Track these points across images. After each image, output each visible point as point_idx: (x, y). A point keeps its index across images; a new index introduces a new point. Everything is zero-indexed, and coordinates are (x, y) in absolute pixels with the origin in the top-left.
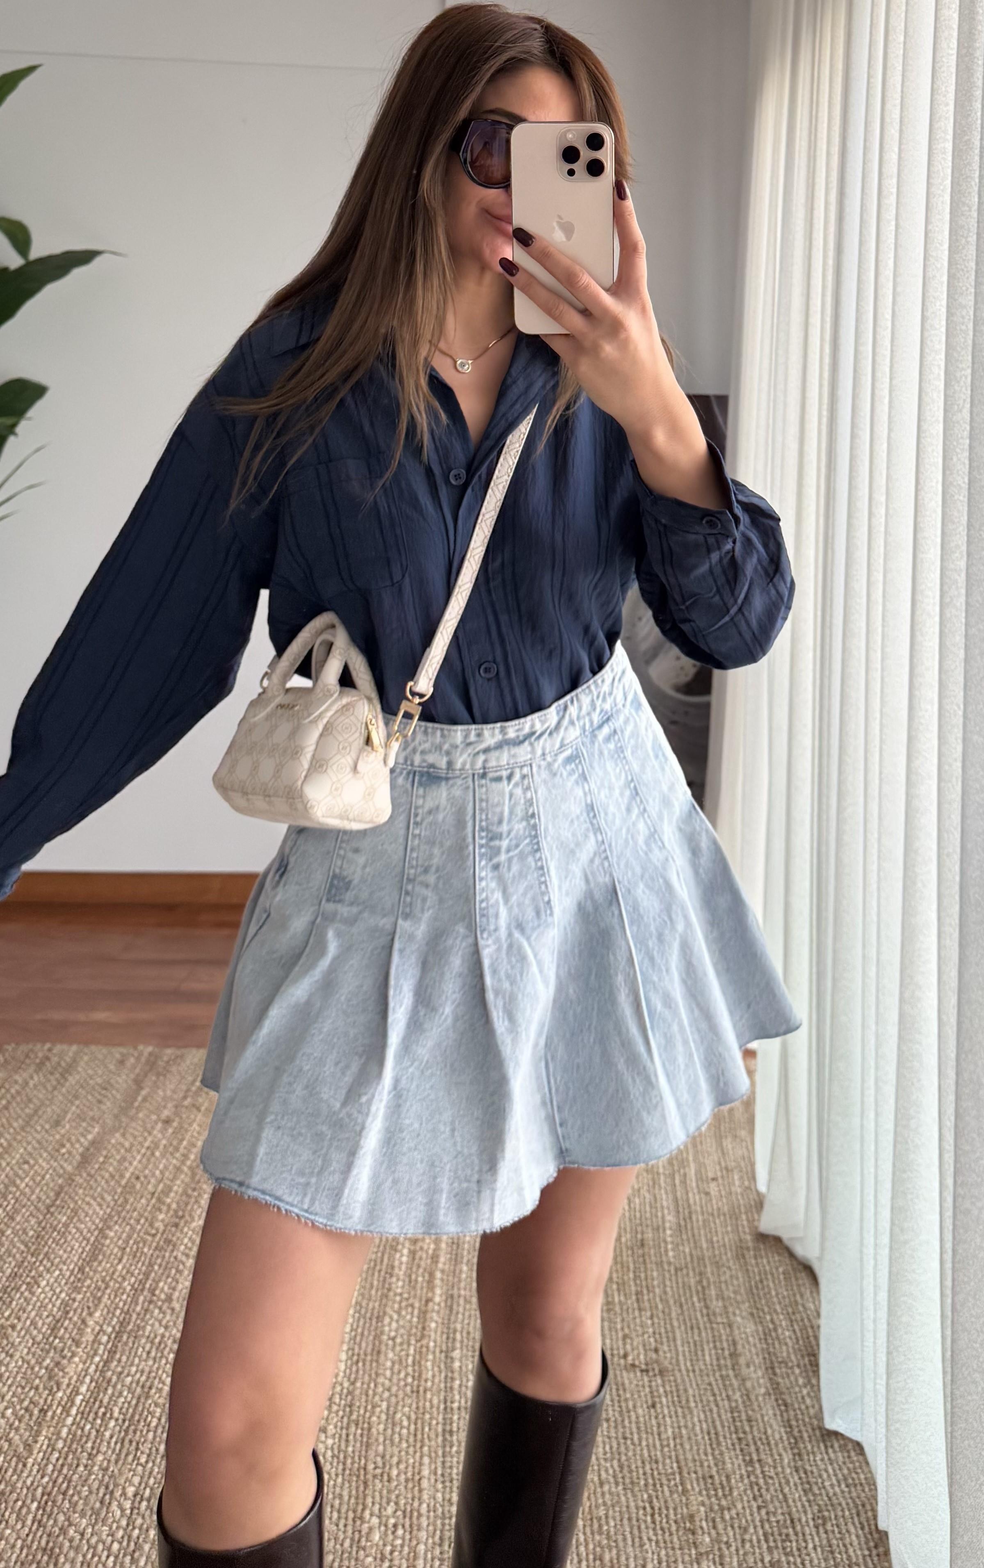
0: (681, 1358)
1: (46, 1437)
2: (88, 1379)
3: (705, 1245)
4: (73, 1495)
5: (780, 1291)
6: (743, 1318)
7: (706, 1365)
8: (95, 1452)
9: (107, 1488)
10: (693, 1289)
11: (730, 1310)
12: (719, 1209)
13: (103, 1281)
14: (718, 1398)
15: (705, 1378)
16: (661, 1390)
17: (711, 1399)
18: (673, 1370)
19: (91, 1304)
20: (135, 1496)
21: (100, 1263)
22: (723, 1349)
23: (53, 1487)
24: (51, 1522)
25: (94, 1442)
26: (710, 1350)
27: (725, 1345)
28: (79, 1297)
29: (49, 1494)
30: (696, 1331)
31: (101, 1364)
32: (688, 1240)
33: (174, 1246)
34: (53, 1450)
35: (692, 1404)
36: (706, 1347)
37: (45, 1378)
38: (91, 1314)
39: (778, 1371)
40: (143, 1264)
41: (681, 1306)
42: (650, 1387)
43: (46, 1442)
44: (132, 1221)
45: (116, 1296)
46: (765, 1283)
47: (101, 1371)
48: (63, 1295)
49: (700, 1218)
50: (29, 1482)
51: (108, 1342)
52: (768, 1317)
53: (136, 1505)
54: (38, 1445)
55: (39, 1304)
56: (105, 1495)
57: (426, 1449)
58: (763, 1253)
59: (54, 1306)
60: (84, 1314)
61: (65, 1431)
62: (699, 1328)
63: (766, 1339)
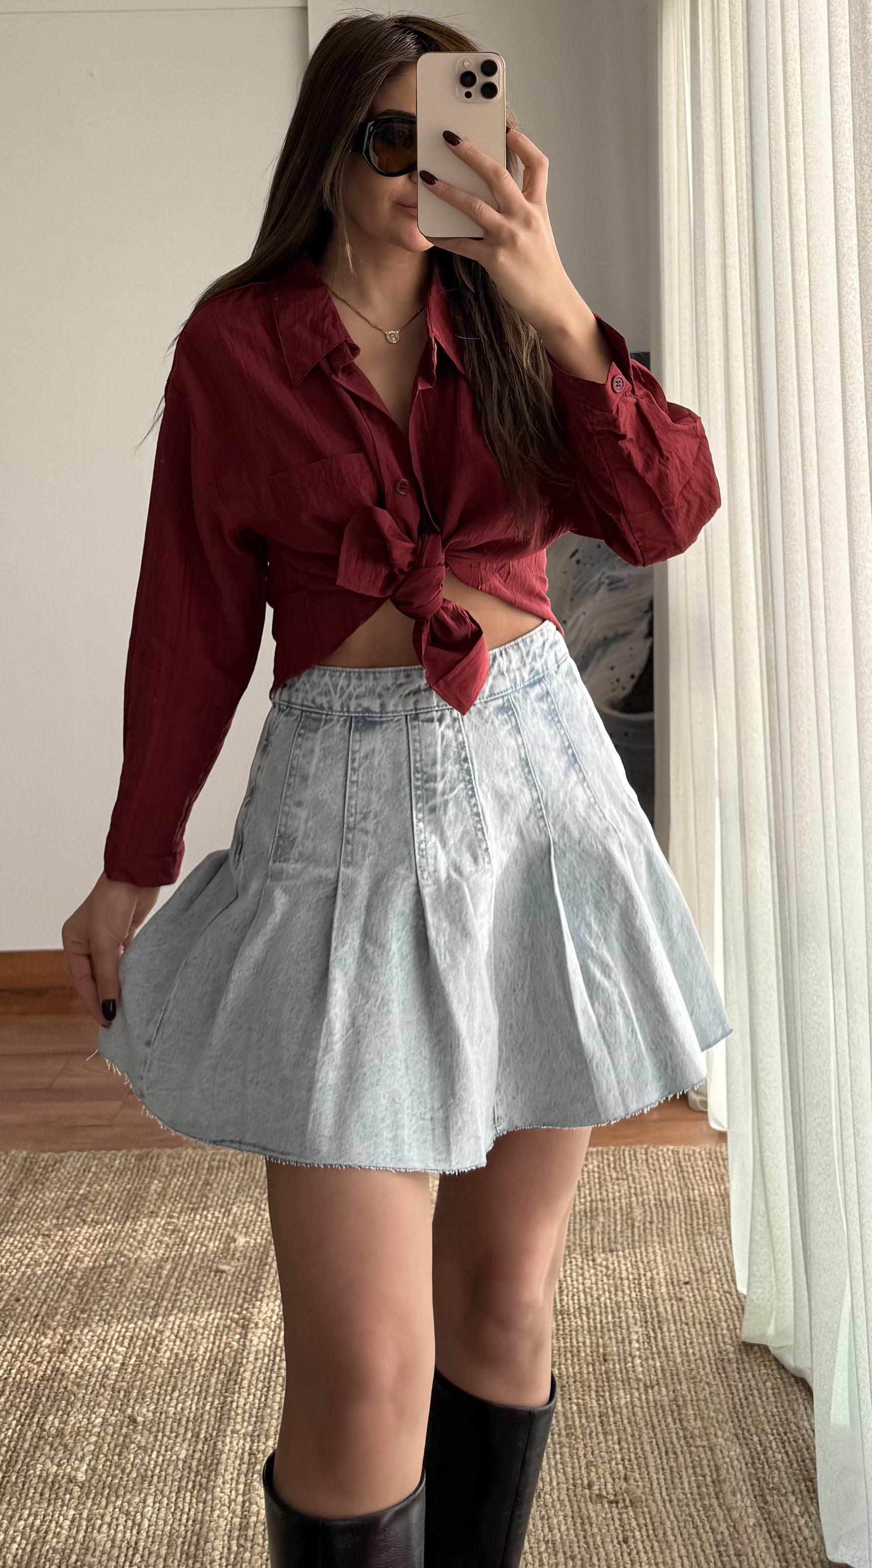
0: (655, 1485)
3: (679, 1360)
5: (767, 1407)
6: (726, 1440)
7: (684, 1494)
10: (667, 1408)
11: (712, 1431)
12: (693, 1316)
14: (702, 1531)
15: (684, 1508)
16: (634, 1523)
17: (693, 1531)
18: (647, 1500)
22: (704, 1476)
26: (689, 1477)
27: (707, 1471)
30: (672, 1455)
32: (659, 1353)
33: (63, 1375)
35: (671, 1538)
36: (684, 1474)
39: (769, 1498)
40: (28, 1398)
41: (653, 1427)
42: (620, 1520)
46: (751, 1398)
49: (673, 1328)
52: (756, 1439)
58: (747, 1366)
62: (675, 1453)
63: (753, 1463)
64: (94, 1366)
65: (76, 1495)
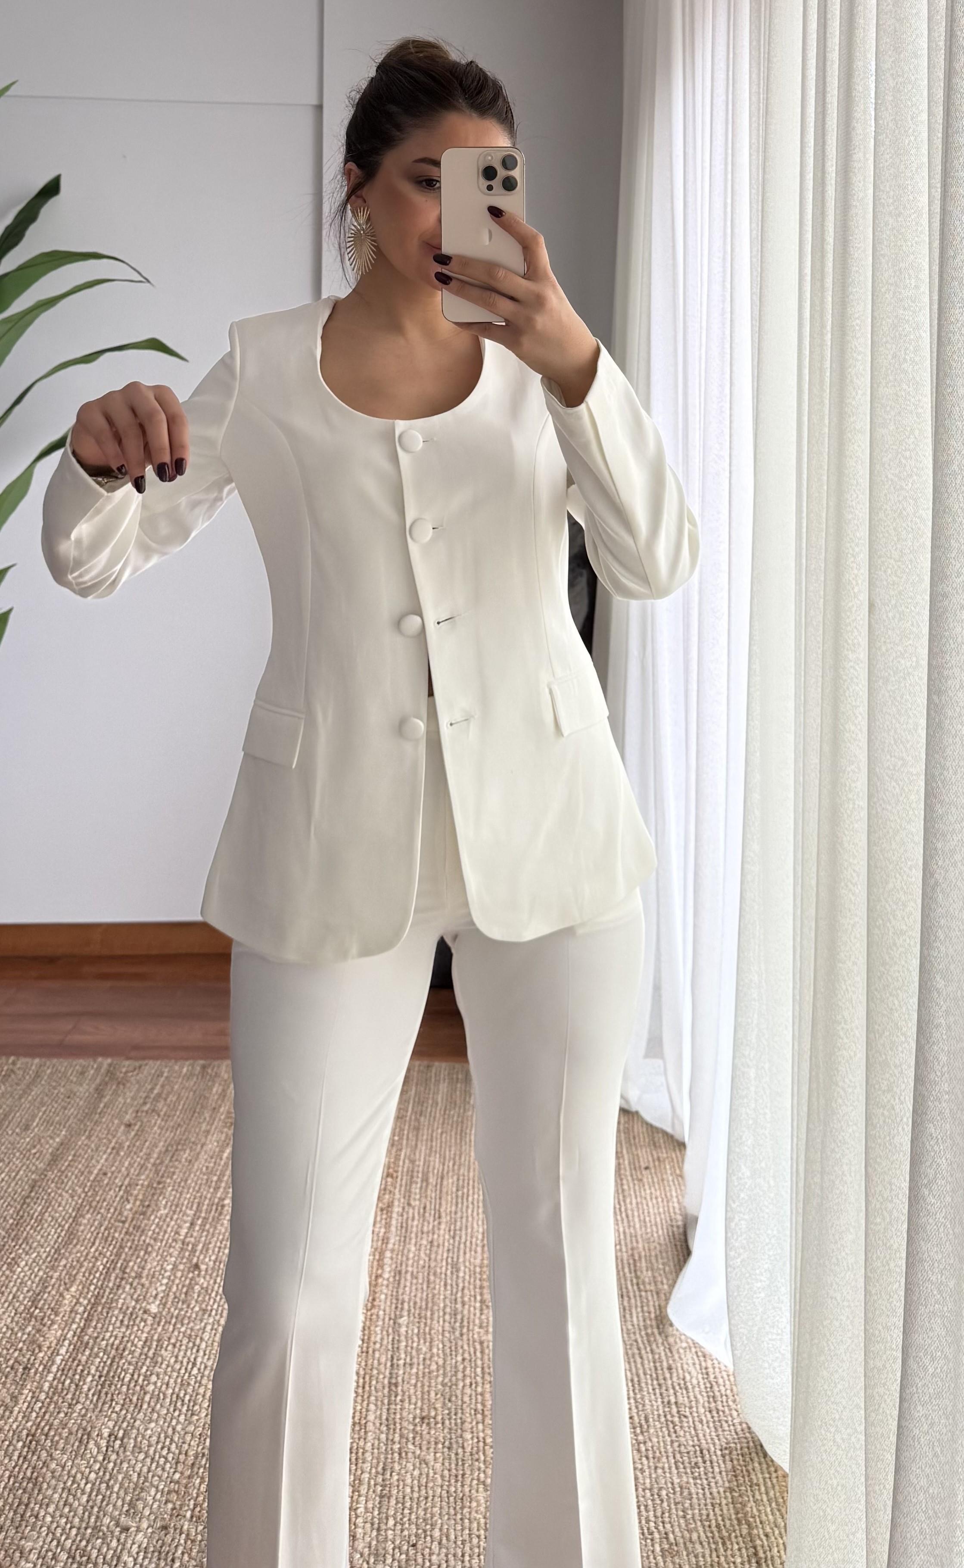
1: (30, 1391)
2: (66, 1343)
4: (54, 1436)
8: (74, 1402)
9: (85, 1430)
13: (78, 1261)
19: (67, 1281)
20: (110, 1436)
21: (75, 1246)
23: (37, 1429)
24: (35, 1458)
25: (74, 1394)
28: (56, 1275)
29: (33, 1436)
31: (79, 1330)
33: (143, 1231)
34: (37, 1401)
37: (27, 1343)
38: (68, 1290)
40: (114, 1247)
43: (30, 1394)
44: (102, 1211)
45: (90, 1274)
47: (79, 1337)
48: (41, 1273)
50: (14, 1427)
51: (84, 1312)
53: (111, 1444)
54: (24, 1397)
55: (19, 1281)
56: (83, 1435)
57: (373, 1398)
59: (33, 1282)
60: (62, 1288)
61: (47, 1385)
64: (168, 1226)
65: (149, 1322)
